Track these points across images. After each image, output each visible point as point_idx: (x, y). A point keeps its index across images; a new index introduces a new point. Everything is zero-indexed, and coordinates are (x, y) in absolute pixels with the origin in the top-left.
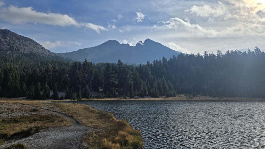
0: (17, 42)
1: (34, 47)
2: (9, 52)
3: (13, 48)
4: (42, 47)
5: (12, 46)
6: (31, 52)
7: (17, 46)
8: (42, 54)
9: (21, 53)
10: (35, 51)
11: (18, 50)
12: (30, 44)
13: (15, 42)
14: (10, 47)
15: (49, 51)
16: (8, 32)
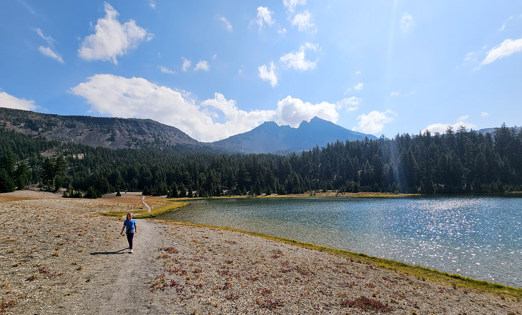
0: (162, 133)
1: (180, 138)
2: (155, 145)
3: (159, 141)
4: (188, 136)
5: (158, 138)
6: (178, 144)
7: (162, 137)
8: (189, 144)
9: (167, 146)
10: (181, 142)
11: (164, 142)
12: (175, 134)
13: (160, 133)
14: (156, 139)
15: (196, 141)
16: (151, 121)
